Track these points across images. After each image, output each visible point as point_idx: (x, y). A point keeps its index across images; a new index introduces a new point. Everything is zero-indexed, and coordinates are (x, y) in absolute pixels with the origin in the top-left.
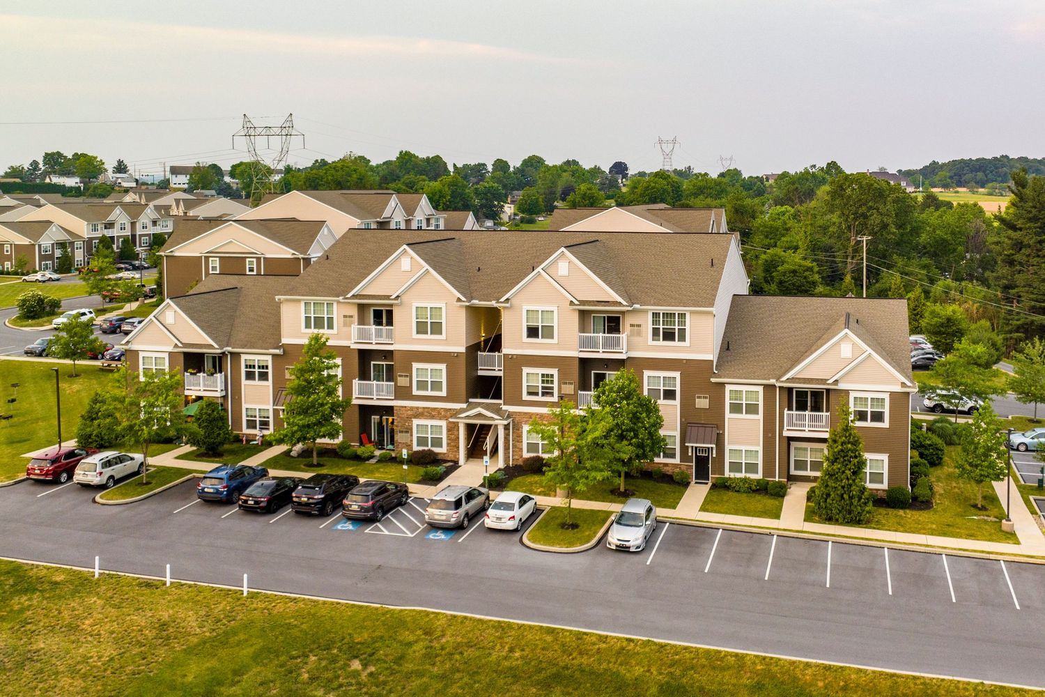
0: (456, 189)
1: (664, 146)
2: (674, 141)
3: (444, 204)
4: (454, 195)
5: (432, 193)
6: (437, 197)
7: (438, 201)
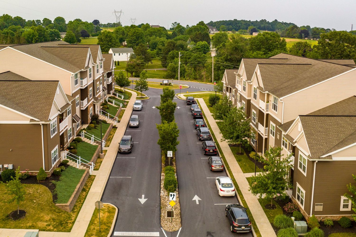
0: (41, 32)
1: (117, 14)
2: (121, 12)
3: (35, 39)
4: (40, 35)
5: (29, 35)
6: (31, 36)
7: (32, 38)
